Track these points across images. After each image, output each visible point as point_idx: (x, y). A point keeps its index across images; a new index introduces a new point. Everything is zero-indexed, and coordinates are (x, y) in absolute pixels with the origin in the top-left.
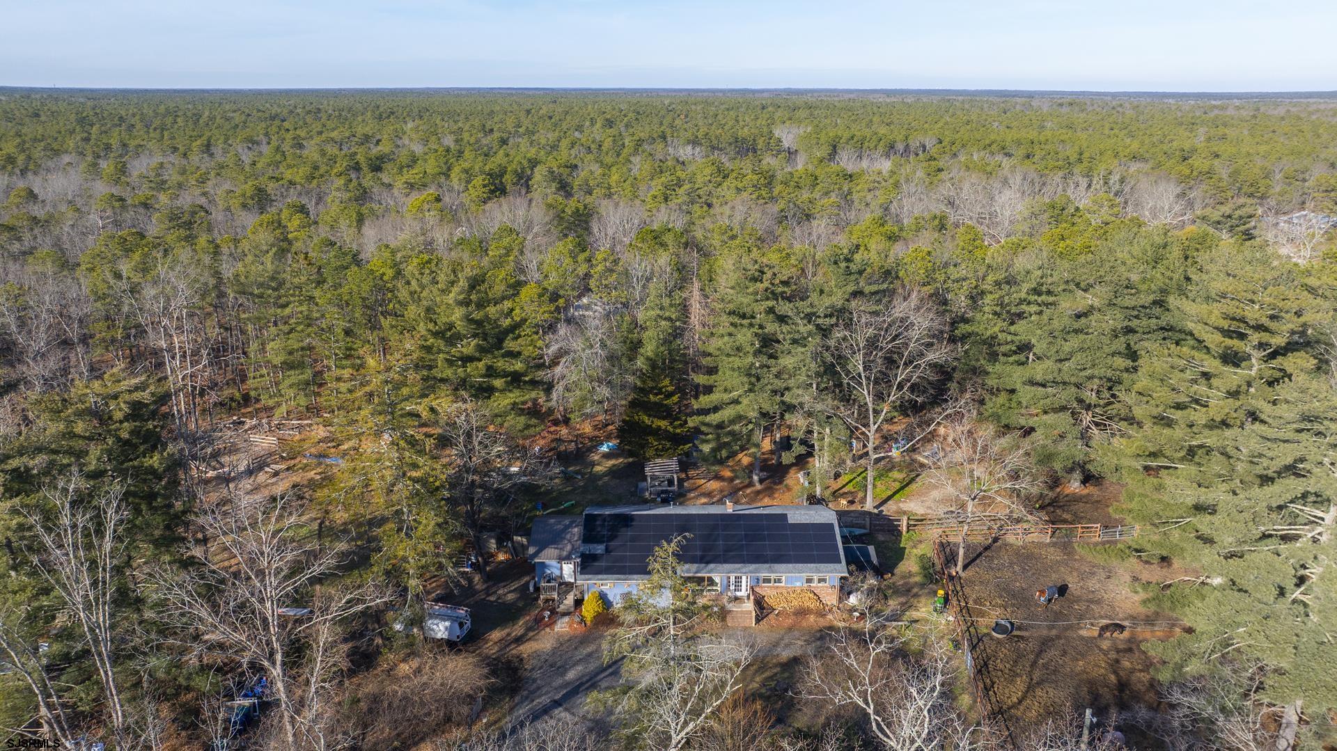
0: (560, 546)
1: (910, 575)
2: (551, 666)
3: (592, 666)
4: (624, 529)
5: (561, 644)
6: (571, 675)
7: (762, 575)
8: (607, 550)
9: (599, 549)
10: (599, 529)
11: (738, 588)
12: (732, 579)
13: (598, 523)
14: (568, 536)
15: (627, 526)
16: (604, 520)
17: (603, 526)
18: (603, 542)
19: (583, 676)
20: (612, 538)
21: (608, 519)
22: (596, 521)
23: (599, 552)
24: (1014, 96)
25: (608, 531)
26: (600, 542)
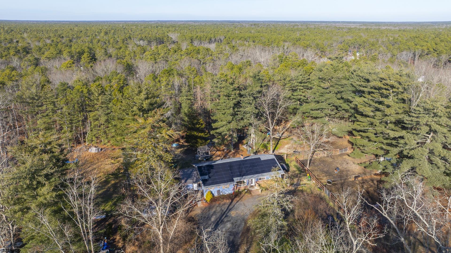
0: (192, 178)
1: (295, 171)
2: (204, 218)
3: (218, 215)
4: (212, 170)
5: (203, 211)
6: (213, 219)
7: (259, 178)
8: (210, 177)
9: (207, 177)
10: (204, 171)
11: (252, 183)
12: (250, 180)
13: (203, 169)
14: (193, 175)
15: (213, 168)
16: (204, 168)
17: (204, 169)
18: (207, 175)
19: (217, 219)
20: (209, 173)
21: (205, 167)
22: (202, 168)
23: (207, 178)
24: (234, 22)
25: (207, 171)
26: (206, 175)
